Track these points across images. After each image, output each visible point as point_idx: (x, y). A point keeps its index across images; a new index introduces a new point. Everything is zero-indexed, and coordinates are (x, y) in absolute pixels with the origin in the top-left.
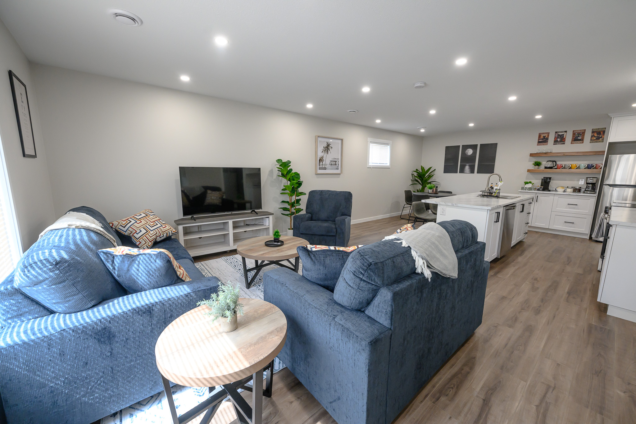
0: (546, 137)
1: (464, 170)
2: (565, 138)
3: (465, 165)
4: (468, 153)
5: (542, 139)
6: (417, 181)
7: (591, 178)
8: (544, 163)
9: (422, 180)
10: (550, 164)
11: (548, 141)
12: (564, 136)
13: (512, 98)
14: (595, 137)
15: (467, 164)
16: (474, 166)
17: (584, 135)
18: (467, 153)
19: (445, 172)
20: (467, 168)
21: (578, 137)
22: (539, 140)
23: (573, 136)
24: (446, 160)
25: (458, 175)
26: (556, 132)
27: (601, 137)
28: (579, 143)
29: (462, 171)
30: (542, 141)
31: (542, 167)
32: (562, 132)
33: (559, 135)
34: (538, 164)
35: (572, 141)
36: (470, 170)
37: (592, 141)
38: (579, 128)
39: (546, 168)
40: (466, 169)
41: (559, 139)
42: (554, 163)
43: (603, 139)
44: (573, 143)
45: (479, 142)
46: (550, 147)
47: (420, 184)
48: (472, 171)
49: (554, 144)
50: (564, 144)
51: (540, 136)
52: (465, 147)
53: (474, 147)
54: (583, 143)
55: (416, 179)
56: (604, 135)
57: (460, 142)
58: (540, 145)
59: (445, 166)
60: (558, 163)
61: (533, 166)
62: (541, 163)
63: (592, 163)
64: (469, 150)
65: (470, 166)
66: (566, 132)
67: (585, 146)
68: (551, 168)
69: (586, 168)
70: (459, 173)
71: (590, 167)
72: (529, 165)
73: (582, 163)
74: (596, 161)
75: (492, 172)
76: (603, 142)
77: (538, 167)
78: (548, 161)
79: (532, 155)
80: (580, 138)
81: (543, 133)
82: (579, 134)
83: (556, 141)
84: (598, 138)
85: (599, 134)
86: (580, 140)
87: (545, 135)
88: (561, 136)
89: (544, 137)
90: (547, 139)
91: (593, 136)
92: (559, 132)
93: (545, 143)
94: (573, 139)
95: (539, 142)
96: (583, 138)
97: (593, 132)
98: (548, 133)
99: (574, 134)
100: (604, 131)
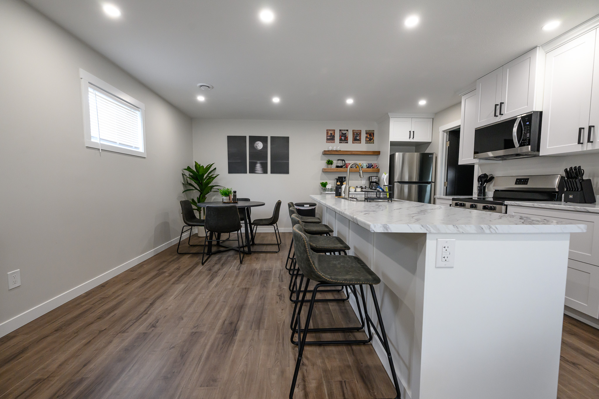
0: (333, 134)
1: (255, 169)
2: (347, 137)
3: (256, 163)
4: (258, 147)
5: (330, 136)
6: (191, 185)
7: (374, 176)
8: (335, 163)
9: (200, 184)
10: (340, 164)
11: (334, 139)
12: (346, 135)
14: (368, 138)
15: (258, 162)
16: (267, 163)
17: (361, 135)
18: (256, 146)
19: (230, 172)
20: (258, 166)
21: (357, 138)
22: (327, 136)
23: (353, 136)
24: (231, 156)
25: (248, 176)
26: (340, 130)
27: (372, 139)
28: (358, 143)
29: (253, 171)
31: (334, 166)
32: (344, 130)
33: (343, 133)
34: (330, 163)
35: (353, 140)
36: (263, 170)
37: (367, 142)
38: (357, 128)
39: (337, 167)
40: (257, 168)
41: (343, 138)
42: (343, 162)
43: (374, 141)
44: (354, 143)
45: (269, 133)
46: (337, 146)
47: (196, 189)
48: (265, 171)
49: (340, 143)
50: (347, 143)
51: (327, 133)
52: (254, 139)
53: (264, 139)
54: (361, 143)
55: (189, 181)
56: (374, 137)
57: (247, 132)
58: (328, 142)
59: (229, 163)
60: (346, 162)
61: (326, 164)
62: (332, 162)
63: (370, 162)
64: (258, 144)
65: (261, 163)
66: (347, 130)
67: (363, 146)
68: (341, 167)
69: (368, 167)
70: (249, 173)
71: (370, 166)
72: (323, 164)
73: (364, 163)
74: (372, 161)
75: (287, 172)
76: (374, 143)
77: (330, 165)
78: (338, 160)
79: (326, 153)
80: (358, 138)
81: (330, 130)
82: (357, 134)
83: (341, 139)
84: (370, 140)
85: (370, 136)
86: (358, 140)
87: (331, 132)
88: (344, 135)
89: (331, 134)
90: (334, 136)
91: (366, 137)
92: (342, 130)
93: (332, 141)
94: (353, 138)
95: (327, 139)
96: (360, 138)
97: (366, 133)
98: (334, 131)
99: (353, 134)
100: (373, 134)
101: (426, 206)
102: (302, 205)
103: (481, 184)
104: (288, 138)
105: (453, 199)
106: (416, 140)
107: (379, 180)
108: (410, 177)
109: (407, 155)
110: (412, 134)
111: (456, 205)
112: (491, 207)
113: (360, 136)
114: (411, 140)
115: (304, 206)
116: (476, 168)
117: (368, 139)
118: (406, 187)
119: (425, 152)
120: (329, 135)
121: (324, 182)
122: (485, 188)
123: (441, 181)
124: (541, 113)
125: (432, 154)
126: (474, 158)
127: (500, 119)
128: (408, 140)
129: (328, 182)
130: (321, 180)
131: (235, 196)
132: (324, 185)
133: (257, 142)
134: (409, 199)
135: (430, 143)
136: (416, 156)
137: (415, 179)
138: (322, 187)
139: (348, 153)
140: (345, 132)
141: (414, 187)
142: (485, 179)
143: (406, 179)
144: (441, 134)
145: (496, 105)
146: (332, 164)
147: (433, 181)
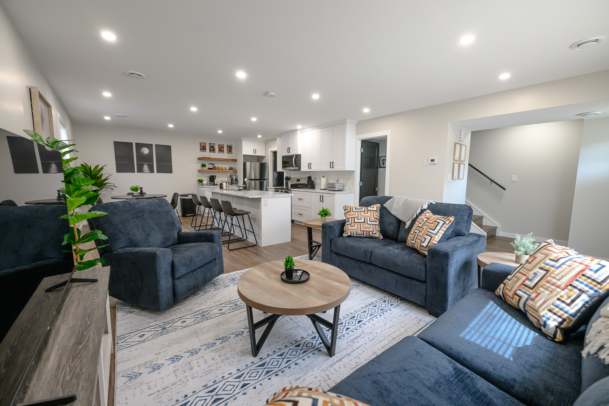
0: (205, 146)
1: (143, 169)
2: (215, 149)
3: (143, 165)
4: (145, 152)
7: (234, 175)
8: (208, 166)
10: (211, 166)
11: (206, 149)
12: (214, 147)
13: (254, 119)
15: (145, 164)
16: (153, 165)
18: (143, 151)
19: (118, 171)
20: (146, 167)
22: (200, 147)
23: (219, 148)
24: (117, 158)
25: (136, 174)
26: (210, 144)
27: (231, 151)
29: (140, 170)
30: (202, 149)
31: (206, 168)
32: (212, 144)
34: (204, 166)
35: (218, 151)
36: (149, 170)
37: (228, 153)
38: (221, 143)
39: (209, 169)
40: (144, 168)
41: (212, 149)
42: (213, 165)
44: (219, 153)
45: (154, 142)
46: (207, 154)
48: (152, 171)
49: (210, 152)
50: (215, 152)
51: (201, 145)
52: (139, 146)
53: (149, 146)
54: (224, 153)
56: (232, 149)
57: (134, 139)
58: (202, 151)
59: (116, 164)
60: (215, 165)
61: (201, 167)
62: (206, 165)
63: (231, 166)
64: (144, 149)
65: (148, 165)
66: (215, 144)
67: (225, 155)
68: (212, 169)
69: (230, 169)
70: (137, 172)
71: (231, 169)
72: (198, 166)
73: (227, 166)
74: (232, 165)
75: (171, 172)
76: (232, 153)
77: (204, 168)
78: (210, 164)
79: (200, 159)
80: (222, 150)
81: (202, 143)
82: (221, 147)
83: (210, 150)
84: (230, 151)
85: (230, 149)
86: (222, 151)
87: (203, 144)
88: (212, 147)
89: (203, 145)
90: (205, 147)
91: (227, 149)
92: (211, 144)
93: (204, 151)
94: (219, 149)
95: (201, 149)
96: (223, 150)
97: (227, 147)
98: (205, 144)
99: (219, 146)
100: (232, 147)
101: (264, 192)
102: (187, 196)
103: (286, 181)
104: (170, 146)
105: (275, 189)
106: (257, 154)
107: (237, 178)
108: (255, 176)
109: (253, 163)
110: (255, 151)
111: (276, 191)
112: (287, 191)
113: (223, 148)
114: (255, 154)
115: (188, 196)
116: (285, 173)
117: (229, 151)
118: (253, 182)
119: (262, 162)
120: (202, 146)
121: (201, 179)
122: (288, 183)
123: (271, 178)
124: (300, 155)
125: (266, 163)
126: (282, 169)
127: (289, 154)
128: (253, 154)
129: (204, 179)
130: (197, 177)
131: (141, 191)
132: (200, 181)
133: (144, 148)
134: (255, 189)
135: (264, 157)
136: (258, 164)
137: (258, 177)
138: (199, 183)
139: (217, 160)
140: (213, 145)
141: (258, 182)
142: (288, 179)
143: (253, 178)
144: (270, 152)
145: (288, 148)
146: (205, 167)
147: (267, 179)
